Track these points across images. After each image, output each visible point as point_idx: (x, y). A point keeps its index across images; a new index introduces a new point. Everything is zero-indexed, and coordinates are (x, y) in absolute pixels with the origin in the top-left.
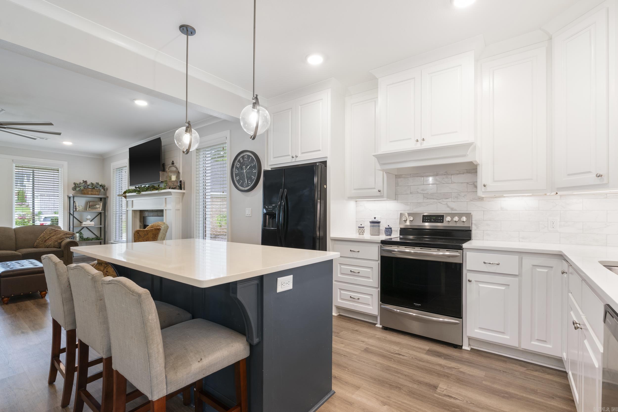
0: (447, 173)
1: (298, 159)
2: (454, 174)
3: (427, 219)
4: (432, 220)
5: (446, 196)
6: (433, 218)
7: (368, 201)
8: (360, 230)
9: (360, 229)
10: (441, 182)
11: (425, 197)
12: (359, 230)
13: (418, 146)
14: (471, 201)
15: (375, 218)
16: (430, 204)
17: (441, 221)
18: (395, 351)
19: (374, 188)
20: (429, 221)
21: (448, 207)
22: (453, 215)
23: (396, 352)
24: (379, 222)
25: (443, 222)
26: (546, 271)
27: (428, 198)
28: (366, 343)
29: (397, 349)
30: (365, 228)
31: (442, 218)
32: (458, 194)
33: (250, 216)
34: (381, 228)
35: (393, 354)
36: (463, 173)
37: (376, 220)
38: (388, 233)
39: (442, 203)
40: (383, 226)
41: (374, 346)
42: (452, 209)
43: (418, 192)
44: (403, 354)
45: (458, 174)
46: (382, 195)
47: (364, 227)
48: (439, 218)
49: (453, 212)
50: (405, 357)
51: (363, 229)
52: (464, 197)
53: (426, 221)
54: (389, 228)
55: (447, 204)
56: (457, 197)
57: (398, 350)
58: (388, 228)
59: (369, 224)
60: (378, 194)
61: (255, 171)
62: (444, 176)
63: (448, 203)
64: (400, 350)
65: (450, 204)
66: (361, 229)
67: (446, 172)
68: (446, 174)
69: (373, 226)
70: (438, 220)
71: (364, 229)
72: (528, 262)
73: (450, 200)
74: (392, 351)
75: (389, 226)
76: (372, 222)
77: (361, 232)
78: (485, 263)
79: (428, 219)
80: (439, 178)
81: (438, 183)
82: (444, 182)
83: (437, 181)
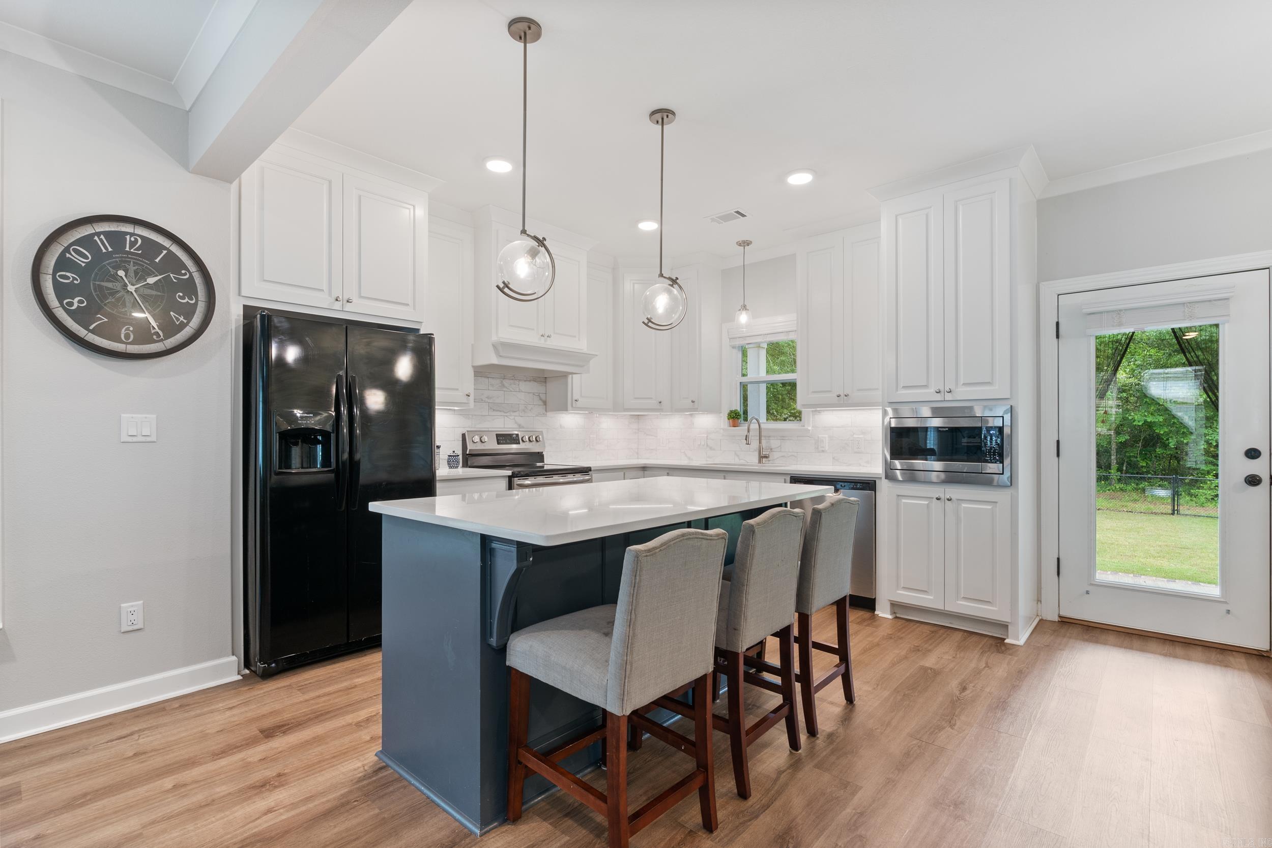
1: (348, 307)
2: (521, 380)
3: (501, 440)
4: (507, 441)
5: (513, 408)
6: (508, 438)
10: (508, 389)
11: (491, 408)
13: (541, 343)
14: (537, 416)
16: (497, 419)
17: (517, 441)
20: (503, 442)
21: (516, 423)
24: (439, 447)
25: (519, 443)
27: (494, 410)
31: (517, 438)
32: (526, 407)
33: (153, 438)
36: (530, 381)
38: (453, 464)
39: (508, 418)
42: (520, 426)
43: (482, 400)
48: (514, 438)
53: (501, 442)
54: (455, 456)
55: (514, 419)
56: (524, 411)
61: (192, 300)
62: (512, 381)
68: (514, 378)
70: (514, 440)
73: (516, 414)
75: (454, 452)
80: (506, 382)
81: (505, 389)
82: (511, 389)
83: (503, 386)
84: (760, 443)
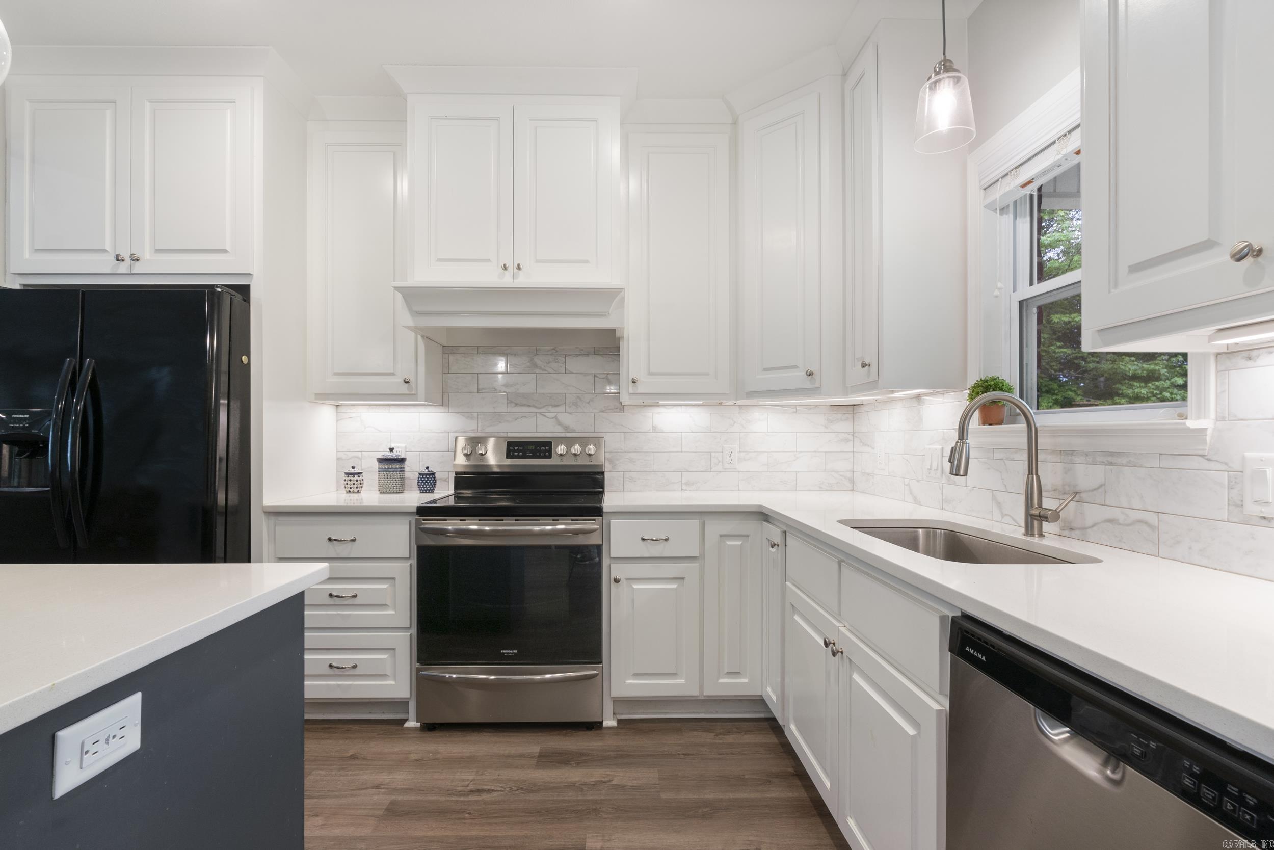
0: (557, 351)
1: (138, 268)
2: (570, 355)
3: (516, 451)
4: (528, 453)
5: (555, 401)
6: (530, 448)
7: (370, 405)
8: (352, 482)
9: (349, 478)
10: (546, 370)
11: (511, 402)
12: (349, 482)
13: (508, 281)
14: (603, 412)
15: (391, 450)
16: (522, 417)
17: (547, 454)
18: (467, 786)
19: (393, 374)
20: (521, 454)
21: (559, 423)
22: (569, 442)
23: (469, 788)
24: (402, 461)
25: (550, 457)
26: (739, 543)
27: (516, 405)
28: (388, 788)
29: (471, 778)
30: (364, 476)
31: (547, 448)
32: (578, 397)
34: (407, 474)
35: (464, 795)
36: (588, 355)
37: (393, 455)
38: (426, 485)
39: (545, 416)
40: (412, 470)
41: (411, 789)
42: (567, 429)
43: (496, 390)
44: (488, 787)
45: (577, 355)
46: (413, 392)
47: (361, 473)
48: (542, 448)
49: (569, 435)
50: (495, 794)
51: (358, 479)
52: (589, 403)
53: (516, 454)
54: (429, 474)
55: (556, 417)
56: (575, 404)
57: (473, 780)
58: (426, 474)
59: (376, 465)
60: (404, 389)
62: (552, 358)
63: (559, 415)
64: (479, 777)
65: (561, 417)
66: (352, 478)
67: (554, 349)
68: (555, 353)
69: (387, 470)
70: (541, 451)
71: (361, 478)
72: (715, 528)
73: (561, 409)
74: (460, 789)
75: (427, 468)
76: (381, 461)
77: (352, 486)
78: (643, 539)
79: (518, 451)
80: (538, 360)
81: (538, 371)
82: (550, 370)
83: (535, 366)
84: (1030, 472)
